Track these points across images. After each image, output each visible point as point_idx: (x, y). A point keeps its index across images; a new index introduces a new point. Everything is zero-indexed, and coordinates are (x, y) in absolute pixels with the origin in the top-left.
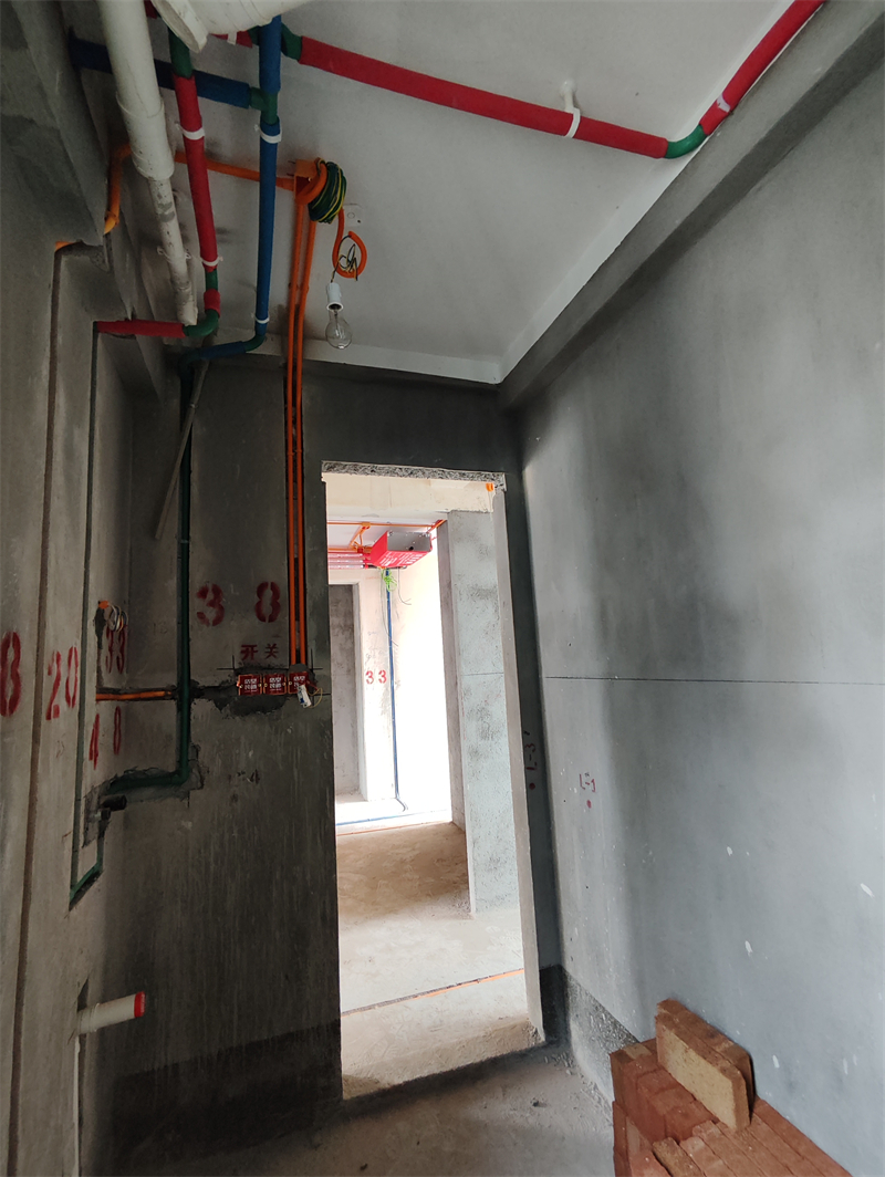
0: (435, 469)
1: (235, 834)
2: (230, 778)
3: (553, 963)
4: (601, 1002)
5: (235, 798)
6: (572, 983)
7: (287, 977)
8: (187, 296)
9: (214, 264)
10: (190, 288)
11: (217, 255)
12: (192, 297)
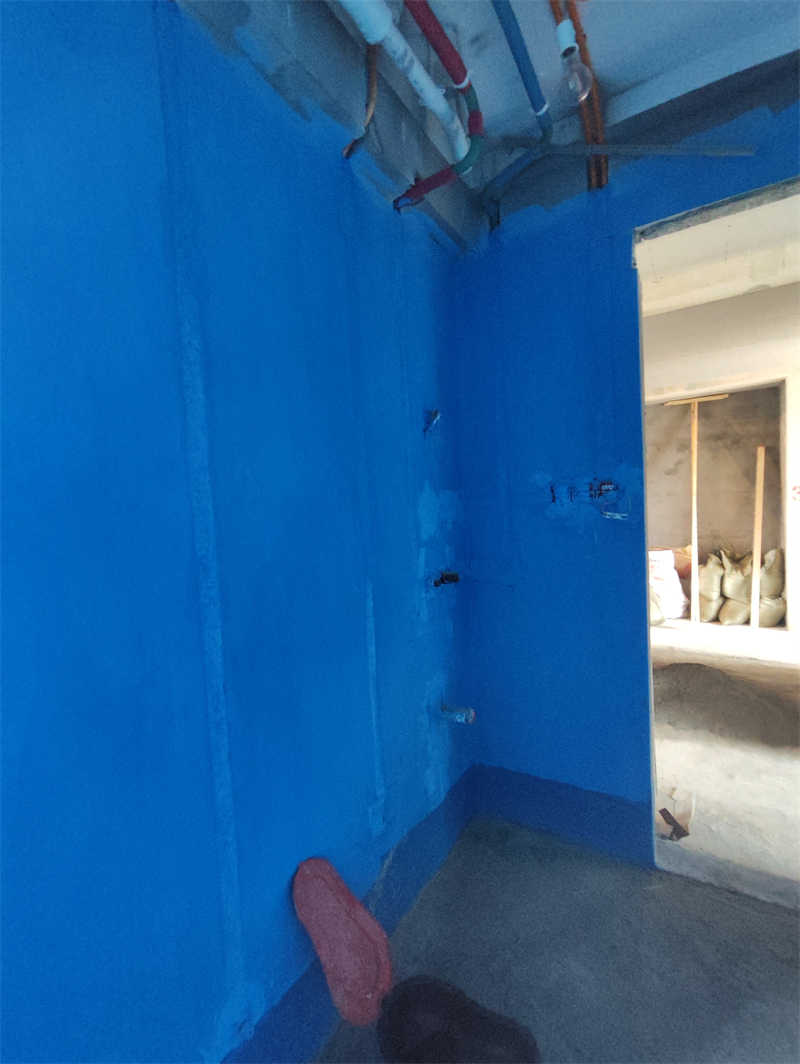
8: (457, 131)
9: (464, 84)
10: (457, 122)
11: (465, 72)
12: (461, 131)
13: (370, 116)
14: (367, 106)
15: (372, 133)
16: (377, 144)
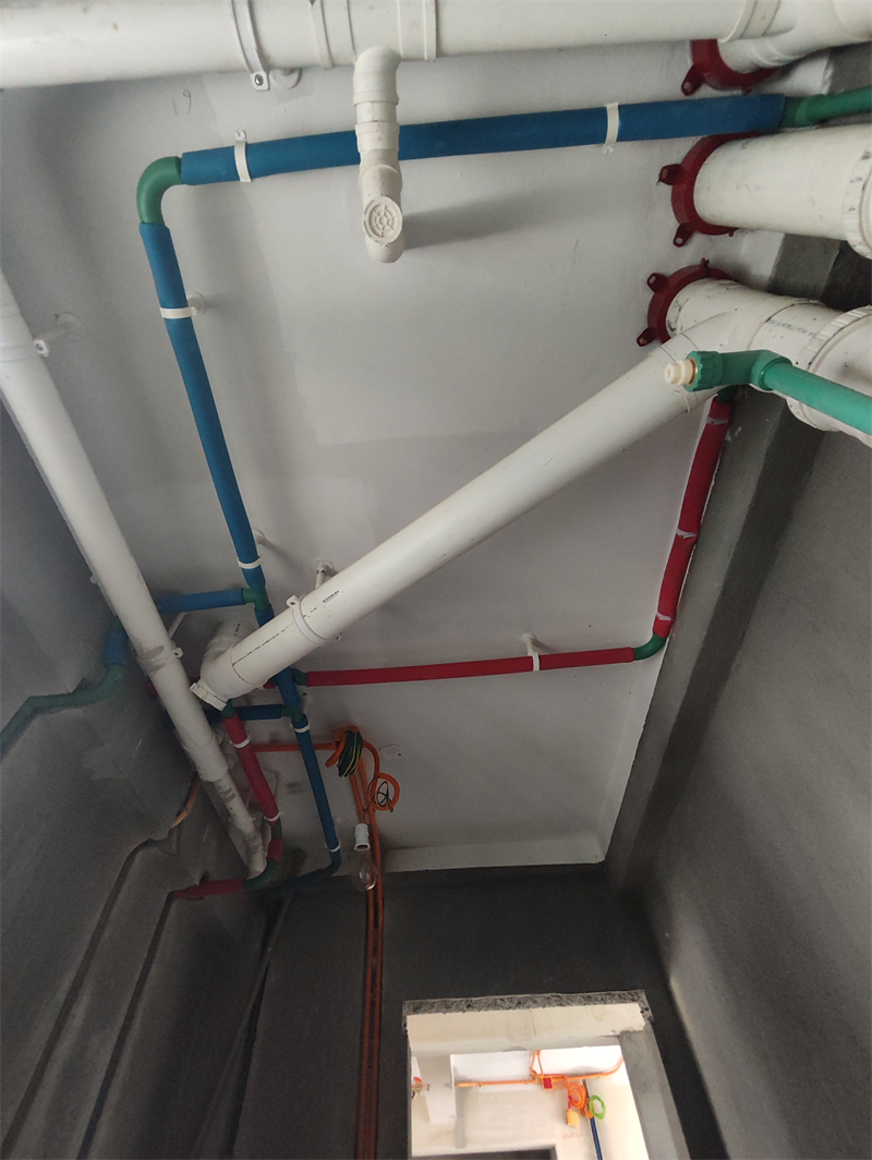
0: (549, 995)
8: (256, 848)
9: (276, 818)
10: (260, 841)
11: (278, 811)
12: (261, 847)
13: (179, 821)
14: (178, 815)
15: (175, 837)
16: (174, 847)
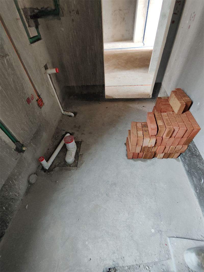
1: (75, 34)
2: (70, 12)
3: (159, 82)
4: (166, 91)
5: (73, 20)
6: (162, 87)
7: (92, 74)
